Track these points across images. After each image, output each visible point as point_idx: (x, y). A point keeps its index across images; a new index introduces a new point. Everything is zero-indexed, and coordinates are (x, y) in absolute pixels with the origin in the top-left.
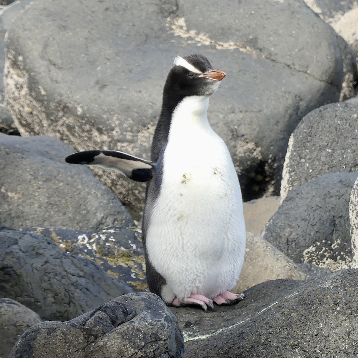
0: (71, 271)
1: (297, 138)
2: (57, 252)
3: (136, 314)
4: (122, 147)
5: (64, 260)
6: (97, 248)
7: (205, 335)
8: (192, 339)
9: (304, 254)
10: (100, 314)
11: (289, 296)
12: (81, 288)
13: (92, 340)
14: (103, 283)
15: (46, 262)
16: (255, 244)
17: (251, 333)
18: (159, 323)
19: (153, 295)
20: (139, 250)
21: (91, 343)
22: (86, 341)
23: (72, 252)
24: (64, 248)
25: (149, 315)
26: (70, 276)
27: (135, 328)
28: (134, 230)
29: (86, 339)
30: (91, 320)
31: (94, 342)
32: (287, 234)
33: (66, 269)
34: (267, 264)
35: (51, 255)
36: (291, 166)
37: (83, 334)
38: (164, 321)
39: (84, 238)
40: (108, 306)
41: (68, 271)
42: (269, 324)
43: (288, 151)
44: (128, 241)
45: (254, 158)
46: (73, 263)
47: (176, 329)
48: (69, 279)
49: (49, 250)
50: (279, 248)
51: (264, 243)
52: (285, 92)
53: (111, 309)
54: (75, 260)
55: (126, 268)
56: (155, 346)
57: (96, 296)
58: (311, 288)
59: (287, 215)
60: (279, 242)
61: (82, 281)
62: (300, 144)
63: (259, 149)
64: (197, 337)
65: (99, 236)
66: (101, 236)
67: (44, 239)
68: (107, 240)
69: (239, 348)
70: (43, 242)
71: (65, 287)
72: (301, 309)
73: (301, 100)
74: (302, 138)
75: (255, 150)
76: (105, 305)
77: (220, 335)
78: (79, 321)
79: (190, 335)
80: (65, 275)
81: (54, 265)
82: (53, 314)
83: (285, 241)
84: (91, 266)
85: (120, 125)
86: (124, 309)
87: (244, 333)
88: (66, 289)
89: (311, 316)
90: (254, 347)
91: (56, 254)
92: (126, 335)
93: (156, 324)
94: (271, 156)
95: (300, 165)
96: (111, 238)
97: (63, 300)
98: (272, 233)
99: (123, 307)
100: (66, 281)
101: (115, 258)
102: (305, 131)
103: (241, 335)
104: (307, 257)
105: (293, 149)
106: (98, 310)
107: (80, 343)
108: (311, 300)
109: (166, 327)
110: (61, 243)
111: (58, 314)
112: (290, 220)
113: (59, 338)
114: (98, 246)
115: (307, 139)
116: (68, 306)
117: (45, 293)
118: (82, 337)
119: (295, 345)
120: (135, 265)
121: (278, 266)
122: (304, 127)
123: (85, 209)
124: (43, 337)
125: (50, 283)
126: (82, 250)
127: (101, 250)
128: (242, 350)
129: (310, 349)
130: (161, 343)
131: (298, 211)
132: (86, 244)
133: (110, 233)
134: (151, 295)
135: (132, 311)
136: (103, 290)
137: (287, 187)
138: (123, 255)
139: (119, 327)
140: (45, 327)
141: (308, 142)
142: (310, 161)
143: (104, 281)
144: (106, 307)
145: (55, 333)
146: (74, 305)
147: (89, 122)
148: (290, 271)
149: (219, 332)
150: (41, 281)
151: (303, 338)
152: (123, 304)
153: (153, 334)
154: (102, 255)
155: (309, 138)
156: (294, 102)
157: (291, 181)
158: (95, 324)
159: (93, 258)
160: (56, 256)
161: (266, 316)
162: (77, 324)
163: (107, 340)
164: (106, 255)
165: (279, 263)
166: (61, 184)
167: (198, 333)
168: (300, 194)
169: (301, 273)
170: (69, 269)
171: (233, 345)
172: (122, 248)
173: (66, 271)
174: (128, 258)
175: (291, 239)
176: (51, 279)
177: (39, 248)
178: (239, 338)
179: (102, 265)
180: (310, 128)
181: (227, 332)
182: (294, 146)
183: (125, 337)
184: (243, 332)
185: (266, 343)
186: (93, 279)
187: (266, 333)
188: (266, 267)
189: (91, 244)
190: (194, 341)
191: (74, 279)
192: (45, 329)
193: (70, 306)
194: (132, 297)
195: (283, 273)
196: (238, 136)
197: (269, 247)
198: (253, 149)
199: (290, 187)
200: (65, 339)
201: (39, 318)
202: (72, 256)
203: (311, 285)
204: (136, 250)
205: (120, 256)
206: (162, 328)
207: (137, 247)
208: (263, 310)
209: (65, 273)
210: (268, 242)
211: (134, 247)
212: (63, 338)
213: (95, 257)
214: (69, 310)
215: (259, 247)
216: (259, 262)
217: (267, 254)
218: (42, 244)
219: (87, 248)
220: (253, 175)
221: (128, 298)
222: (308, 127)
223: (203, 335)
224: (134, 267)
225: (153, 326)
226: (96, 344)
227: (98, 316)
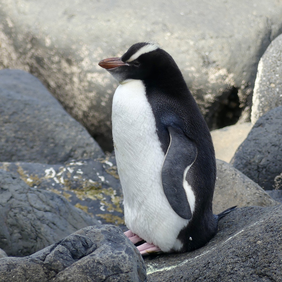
0: (37, 206)
1: (267, 63)
2: (23, 187)
3: (96, 247)
4: (92, 78)
5: (30, 195)
6: (64, 181)
7: (171, 266)
8: (158, 271)
9: (275, 180)
10: (60, 248)
11: (255, 224)
12: (47, 223)
13: (53, 275)
14: (70, 217)
15: (11, 197)
16: (224, 172)
17: (217, 263)
18: (120, 255)
19: (114, 227)
20: (107, 182)
21: (52, 278)
22: (46, 276)
23: (40, 187)
24: (32, 182)
25: (109, 248)
26: (36, 210)
27: (96, 261)
28: (102, 162)
29: (47, 274)
30: (51, 254)
31: (54, 277)
32: (257, 161)
33: (33, 204)
34: (236, 192)
35: (16, 191)
36: (261, 92)
37: (44, 269)
38: (125, 253)
39: (51, 173)
40: (68, 239)
41: (34, 206)
42: (235, 252)
43: (257, 77)
44: (96, 173)
45: (226, 85)
46: (39, 197)
47: (138, 261)
48: (35, 213)
49: (14, 185)
50: (249, 175)
51: (233, 171)
52: (256, 16)
53: (71, 243)
54: (41, 195)
55: (94, 201)
56: (117, 279)
57: (63, 230)
58: (276, 215)
59: (257, 141)
60: (250, 170)
61: (49, 216)
62: (269, 69)
63: (231, 75)
64: (163, 269)
65: (67, 169)
66: (69, 169)
67: (8, 174)
68: (75, 173)
69: (205, 278)
70: (7, 177)
71: (32, 222)
72: (267, 237)
73: (272, 24)
74: (272, 63)
75: (227, 76)
76: (65, 239)
77: (186, 266)
78: (39, 256)
79: (156, 267)
80: (30, 211)
81: (19, 200)
82: (19, 250)
83: (256, 168)
84: (57, 200)
85: (90, 55)
86: (84, 242)
87: (209, 263)
88: (33, 224)
89: (278, 243)
90: (221, 276)
91: (21, 189)
92: (87, 268)
93: (117, 257)
94: (243, 82)
95: (270, 90)
96: (79, 171)
97: (29, 235)
98: (241, 160)
99: (83, 240)
100: (33, 216)
101: (83, 191)
102: (274, 55)
103: (207, 265)
104: (278, 183)
105: (262, 74)
106: (58, 244)
107: (40, 279)
108: (276, 227)
109: (127, 259)
110: (27, 178)
111: (25, 250)
112: (260, 146)
113: (19, 274)
114: (66, 180)
115: (276, 63)
116: (35, 241)
117: (11, 229)
118: (42, 272)
119: (261, 274)
120: (103, 197)
121: (248, 194)
122: (273, 51)
123: (52, 143)
124: (3, 274)
125: (16, 219)
126: (49, 185)
127: (69, 183)
128: (208, 280)
129: (277, 277)
130: (123, 276)
131: (268, 137)
132: (53, 178)
133: (78, 165)
134: (111, 228)
135: (93, 244)
136: (71, 224)
137: (258, 113)
138: (92, 188)
139: (80, 261)
140: (5, 264)
141: (278, 66)
142: (280, 86)
143: (71, 215)
144: (66, 241)
145: (15, 269)
146: (40, 240)
147: (57, 53)
148: (259, 199)
149: (185, 263)
150: (7, 217)
151: (269, 266)
152: (83, 238)
153: (114, 267)
154: (70, 189)
155: (278, 62)
156: (266, 26)
157: (261, 107)
158: (55, 259)
159: (61, 192)
160: (22, 190)
161: (232, 245)
162: (37, 259)
163: (68, 274)
164: (74, 188)
165: (248, 190)
166: (28, 117)
167: (164, 264)
168: (270, 120)
169: (271, 200)
170: (35, 203)
171: (199, 275)
172: (91, 181)
173: (32, 206)
174: (96, 191)
175: (261, 166)
176: (17, 215)
177: (4, 183)
178: (205, 268)
179: (71, 198)
180: (279, 52)
181: (193, 262)
182: (264, 71)
183: (86, 271)
184: (209, 261)
185: (232, 272)
186: (59, 213)
187: (232, 262)
188: (235, 195)
189: (58, 178)
190: (160, 273)
191: (40, 214)
192: (5, 266)
193: (37, 241)
194: (92, 230)
195: (253, 201)
196: (209, 63)
197: (238, 175)
198: (225, 75)
199: (260, 113)
200: (24, 275)
201: (5, 254)
202: (38, 191)
203: (277, 212)
204: (104, 183)
205: (88, 189)
206: (123, 260)
207: (106, 179)
208: (229, 239)
209: (30, 208)
210: (237, 170)
211: (103, 179)
212: (23, 274)
213: (63, 190)
214: (36, 246)
215: (228, 174)
216: (228, 190)
217: (237, 182)
218: (6, 179)
219: (54, 182)
220: (226, 101)
221: (88, 231)
222: (277, 51)
223: (169, 266)
224: (102, 200)
225: (114, 258)
226: (57, 279)
227: (58, 251)
